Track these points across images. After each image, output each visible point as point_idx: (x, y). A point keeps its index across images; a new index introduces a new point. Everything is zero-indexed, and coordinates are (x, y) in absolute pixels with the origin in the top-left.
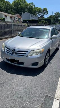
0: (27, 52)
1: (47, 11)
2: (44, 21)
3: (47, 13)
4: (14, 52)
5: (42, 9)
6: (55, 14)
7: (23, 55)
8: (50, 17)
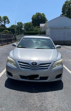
0: (50, 63)
1: (8, 20)
2: (7, 31)
3: (9, 22)
4: (36, 66)
5: (2, 17)
6: (17, 23)
7: (47, 68)
8: (13, 26)
